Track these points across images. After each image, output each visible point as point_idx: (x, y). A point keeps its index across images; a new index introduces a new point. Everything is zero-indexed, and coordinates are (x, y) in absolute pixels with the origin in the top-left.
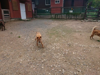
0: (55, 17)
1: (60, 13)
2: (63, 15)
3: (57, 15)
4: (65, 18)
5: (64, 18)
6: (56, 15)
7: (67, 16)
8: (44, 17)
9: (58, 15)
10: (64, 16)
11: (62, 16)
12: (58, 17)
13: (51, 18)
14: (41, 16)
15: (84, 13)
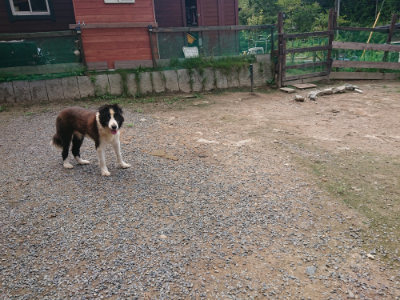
0: (125, 89)
1: (149, 64)
2: (167, 74)
4: (186, 89)
5: (180, 92)
6: (123, 73)
7: (193, 78)
8: (41, 95)
9: (137, 72)
10: (175, 79)
11: (164, 80)
12: (146, 87)
13: (96, 97)
14: (10, 91)
15: (268, 56)
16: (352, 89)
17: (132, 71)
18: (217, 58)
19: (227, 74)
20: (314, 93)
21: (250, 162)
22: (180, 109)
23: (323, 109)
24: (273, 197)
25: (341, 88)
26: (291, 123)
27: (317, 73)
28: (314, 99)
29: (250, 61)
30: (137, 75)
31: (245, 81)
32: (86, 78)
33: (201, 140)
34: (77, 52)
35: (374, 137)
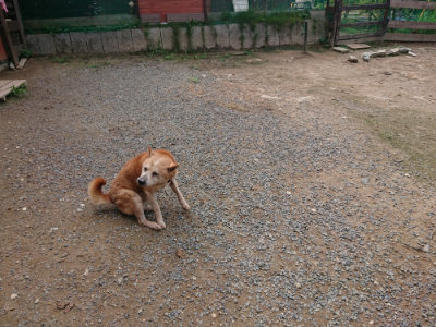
0: (176, 44)
1: (201, 17)
2: (219, 28)
3: (183, 31)
4: (236, 45)
5: (230, 48)
6: (175, 27)
7: (244, 34)
8: (97, 47)
9: (189, 25)
10: (227, 34)
11: (215, 35)
12: (197, 43)
13: (149, 51)
14: (68, 42)
15: (323, 13)
16: (406, 53)
17: (184, 25)
18: (269, 12)
19: (279, 30)
20: (368, 54)
21: (311, 115)
22: (234, 67)
23: (376, 70)
24: (335, 140)
25: (395, 50)
26: (346, 83)
27: (371, 32)
28: (367, 61)
29: (304, 17)
30: (189, 29)
31: (297, 39)
32: (140, 31)
33: (264, 96)
34: (131, 4)
35: (421, 98)
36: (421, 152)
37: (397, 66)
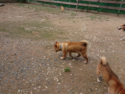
16: (4, 5)
35: (11, 17)
36: (12, 31)
37: (2, 9)
